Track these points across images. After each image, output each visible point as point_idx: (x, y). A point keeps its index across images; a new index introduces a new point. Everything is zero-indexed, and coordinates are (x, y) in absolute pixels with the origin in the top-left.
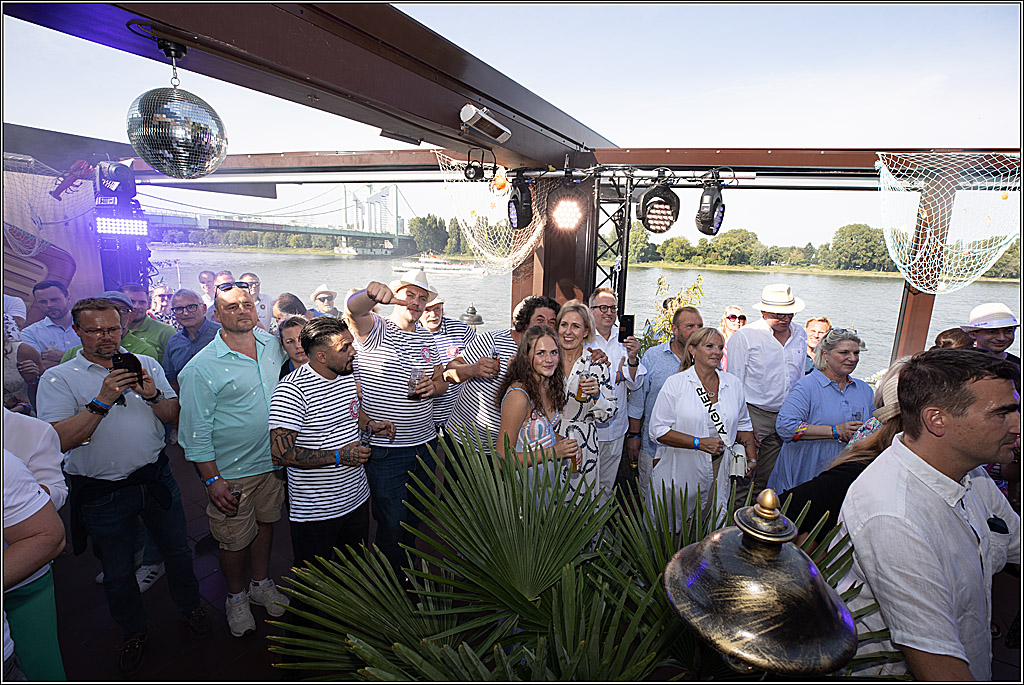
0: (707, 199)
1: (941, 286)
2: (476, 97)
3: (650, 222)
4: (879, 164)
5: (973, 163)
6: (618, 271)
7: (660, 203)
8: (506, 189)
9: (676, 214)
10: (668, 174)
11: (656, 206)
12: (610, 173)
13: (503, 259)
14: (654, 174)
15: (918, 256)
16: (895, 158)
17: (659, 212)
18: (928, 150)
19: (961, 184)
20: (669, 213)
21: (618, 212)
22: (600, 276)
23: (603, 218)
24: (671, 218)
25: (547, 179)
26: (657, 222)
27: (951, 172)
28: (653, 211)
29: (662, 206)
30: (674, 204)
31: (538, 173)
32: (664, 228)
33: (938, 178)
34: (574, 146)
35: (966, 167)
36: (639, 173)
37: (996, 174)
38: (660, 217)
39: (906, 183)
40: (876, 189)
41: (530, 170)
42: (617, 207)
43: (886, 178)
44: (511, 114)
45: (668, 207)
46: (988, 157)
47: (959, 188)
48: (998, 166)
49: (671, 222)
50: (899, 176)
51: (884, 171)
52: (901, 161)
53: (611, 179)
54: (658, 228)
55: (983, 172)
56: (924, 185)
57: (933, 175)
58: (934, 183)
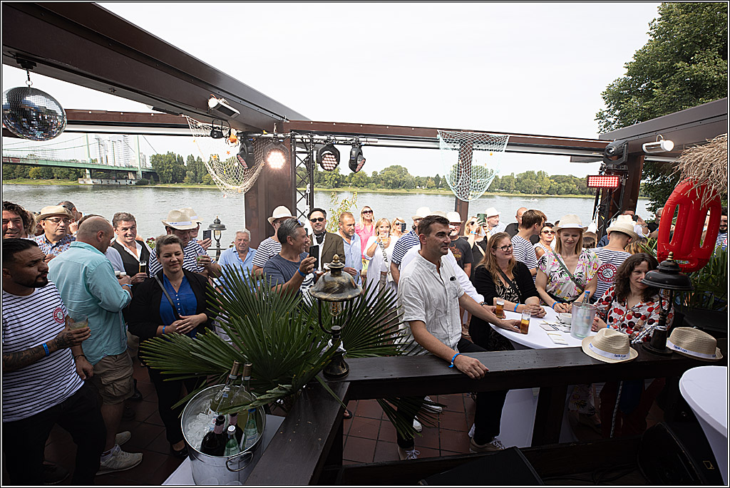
0: (354, 152)
1: (470, 197)
2: (217, 91)
3: (325, 165)
4: (439, 136)
5: (478, 138)
6: (308, 193)
7: (329, 154)
8: (237, 142)
9: (338, 161)
10: (332, 138)
11: (327, 156)
12: (300, 136)
13: (237, 187)
14: (325, 138)
15: (459, 183)
16: (445, 133)
17: (329, 160)
18: (460, 130)
19: (474, 148)
20: (335, 160)
21: (307, 158)
22: (299, 196)
23: (298, 162)
24: (336, 163)
25: (264, 138)
26: (328, 165)
27: (469, 141)
28: (325, 159)
29: (330, 156)
30: (337, 155)
31: (257, 135)
32: (332, 168)
33: (464, 144)
34: (279, 118)
35: (475, 139)
36: (316, 137)
37: (487, 143)
38: (330, 162)
39: (451, 146)
40: (438, 148)
41: (251, 133)
42: (306, 155)
43: (442, 144)
44: (238, 101)
45: (333, 156)
46: (483, 135)
47: (473, 149)
48: (487, 140)
49: (336, 165)
50: (448, 142)
51: (441, 139)
52: (448, 135)
53: (302, 140)
54: (329, 168)
55: (482, 142)
56: (459, 147)
57: (462, 143)
58: (462, 147)
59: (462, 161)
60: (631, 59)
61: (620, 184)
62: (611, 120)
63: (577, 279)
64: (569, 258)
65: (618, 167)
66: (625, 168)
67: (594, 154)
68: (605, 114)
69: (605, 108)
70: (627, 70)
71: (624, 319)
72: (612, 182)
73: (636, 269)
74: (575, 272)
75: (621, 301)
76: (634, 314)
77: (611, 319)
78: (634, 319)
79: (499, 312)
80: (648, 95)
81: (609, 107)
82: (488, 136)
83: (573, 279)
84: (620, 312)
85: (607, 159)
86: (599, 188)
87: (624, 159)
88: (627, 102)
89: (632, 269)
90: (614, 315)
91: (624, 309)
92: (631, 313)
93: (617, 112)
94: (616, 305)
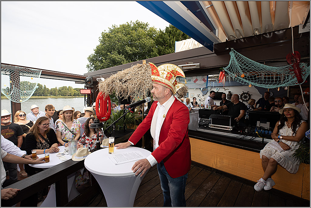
1: (21, 100)
5: (22, 70)
15: (12, 93)
33: (13, 72)
56: (9, 74)
57: (11, 71)
58: (11, 74)
59: (12, 81)
60: (95, 48)
61: (91, 92)
62: (92, 68)
63: (72, 131)
64: (69, 123)
65: (90, 86)
66: (93, 86)
67: (82, 81)
68: (90, 66)
69: (89, 63)
70: (95, 52)
71: (90, 142)
72: (89, 92)
73: (89, 122)
74: (71, 129)
75: (88, 136)
76: (92, 139)
77: (86, 143)
78: (93, 141)
79: (35, 157)
80: (101, 61)
81: (90, 63)
82: (29, 69)
83: (70, 131)
84: (88, 140)
85: (86, 83)
86: (85, 94)
87: (92, 83)
88: (96, 62)
89: (88, 123)
90: (87, 141)
91: (89, 138)
92: (91, 139)
93: (93, 66)
94: (87, 137)
